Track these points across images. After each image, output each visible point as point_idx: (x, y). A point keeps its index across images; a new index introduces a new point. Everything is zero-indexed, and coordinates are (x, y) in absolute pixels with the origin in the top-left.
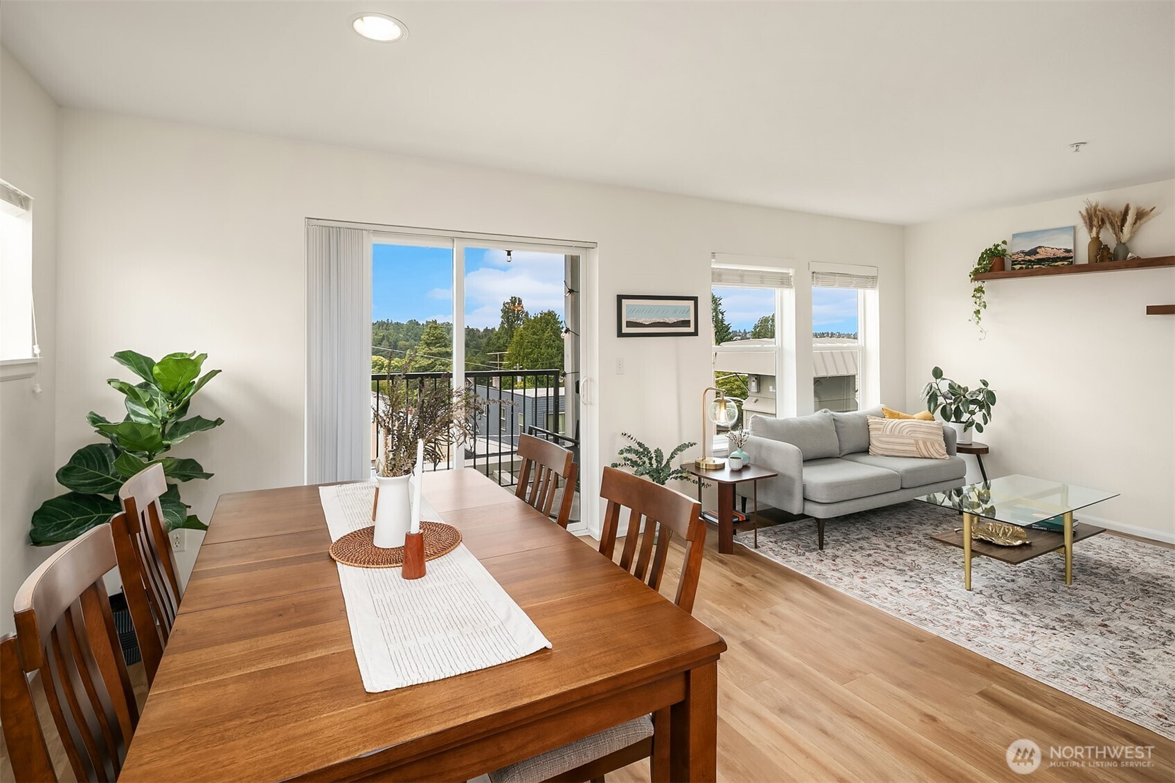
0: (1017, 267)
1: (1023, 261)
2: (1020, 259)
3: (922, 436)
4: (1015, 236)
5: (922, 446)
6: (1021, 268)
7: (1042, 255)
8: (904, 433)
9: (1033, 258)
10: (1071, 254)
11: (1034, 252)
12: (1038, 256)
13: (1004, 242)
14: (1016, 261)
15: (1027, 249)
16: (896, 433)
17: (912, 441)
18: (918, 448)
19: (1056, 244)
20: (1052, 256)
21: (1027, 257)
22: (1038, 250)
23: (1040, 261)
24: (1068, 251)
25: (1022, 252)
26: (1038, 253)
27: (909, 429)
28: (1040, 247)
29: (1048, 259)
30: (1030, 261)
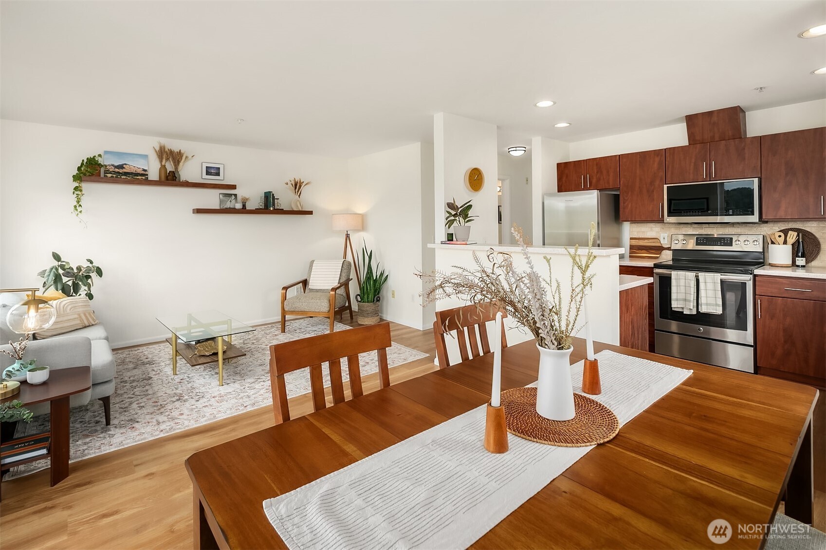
0: (109, 175)
1: (114, 171)
2: (111, 170)
3: (81, 310)
4: (106, 152)
5: (84, 317)
6: (112, 177)
7: (127, 169)
8: (68, 311)
9: (121, 171)
10: (146, 173)
11: (121, 167)
12: (124, 170)
13: (100, 155)
14: (108, 171)
15: (116, 164)
16: (62, 312)
17: (76, 316)
18: (81, 320)
19: (136, 165)
20: (134, 172)
21: (116, 169)
22: (124, 166)
23: (126, 174)
24: (145, 170)
25: (113, 165)
26: (124, 168)
27: (70, 307)
28: (126, 164)
29: (131, 174)
30: (118, 172)
